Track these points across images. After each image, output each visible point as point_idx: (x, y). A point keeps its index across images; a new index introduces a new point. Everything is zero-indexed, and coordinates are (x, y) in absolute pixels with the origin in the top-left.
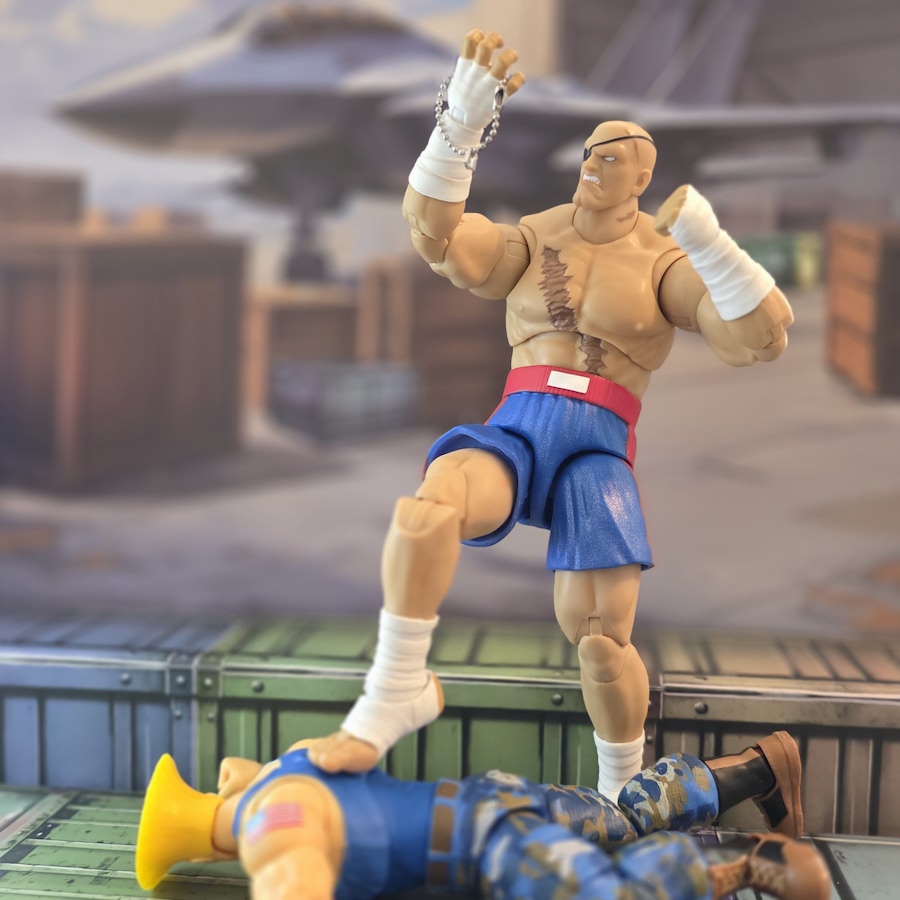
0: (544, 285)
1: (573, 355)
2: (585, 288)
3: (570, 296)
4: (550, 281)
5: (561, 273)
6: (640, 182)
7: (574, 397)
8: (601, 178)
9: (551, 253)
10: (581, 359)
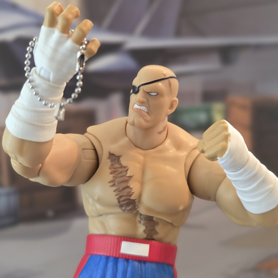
0: (113, 183)
1: (135, 227)
2: (142, 184)
3: (133, 191)
4: (118, 180)
5: (124, 173)
6: (171, 106)
7: (140, 260)
8: (148, 107)
9: (114, 158)
10: (141, 230)
